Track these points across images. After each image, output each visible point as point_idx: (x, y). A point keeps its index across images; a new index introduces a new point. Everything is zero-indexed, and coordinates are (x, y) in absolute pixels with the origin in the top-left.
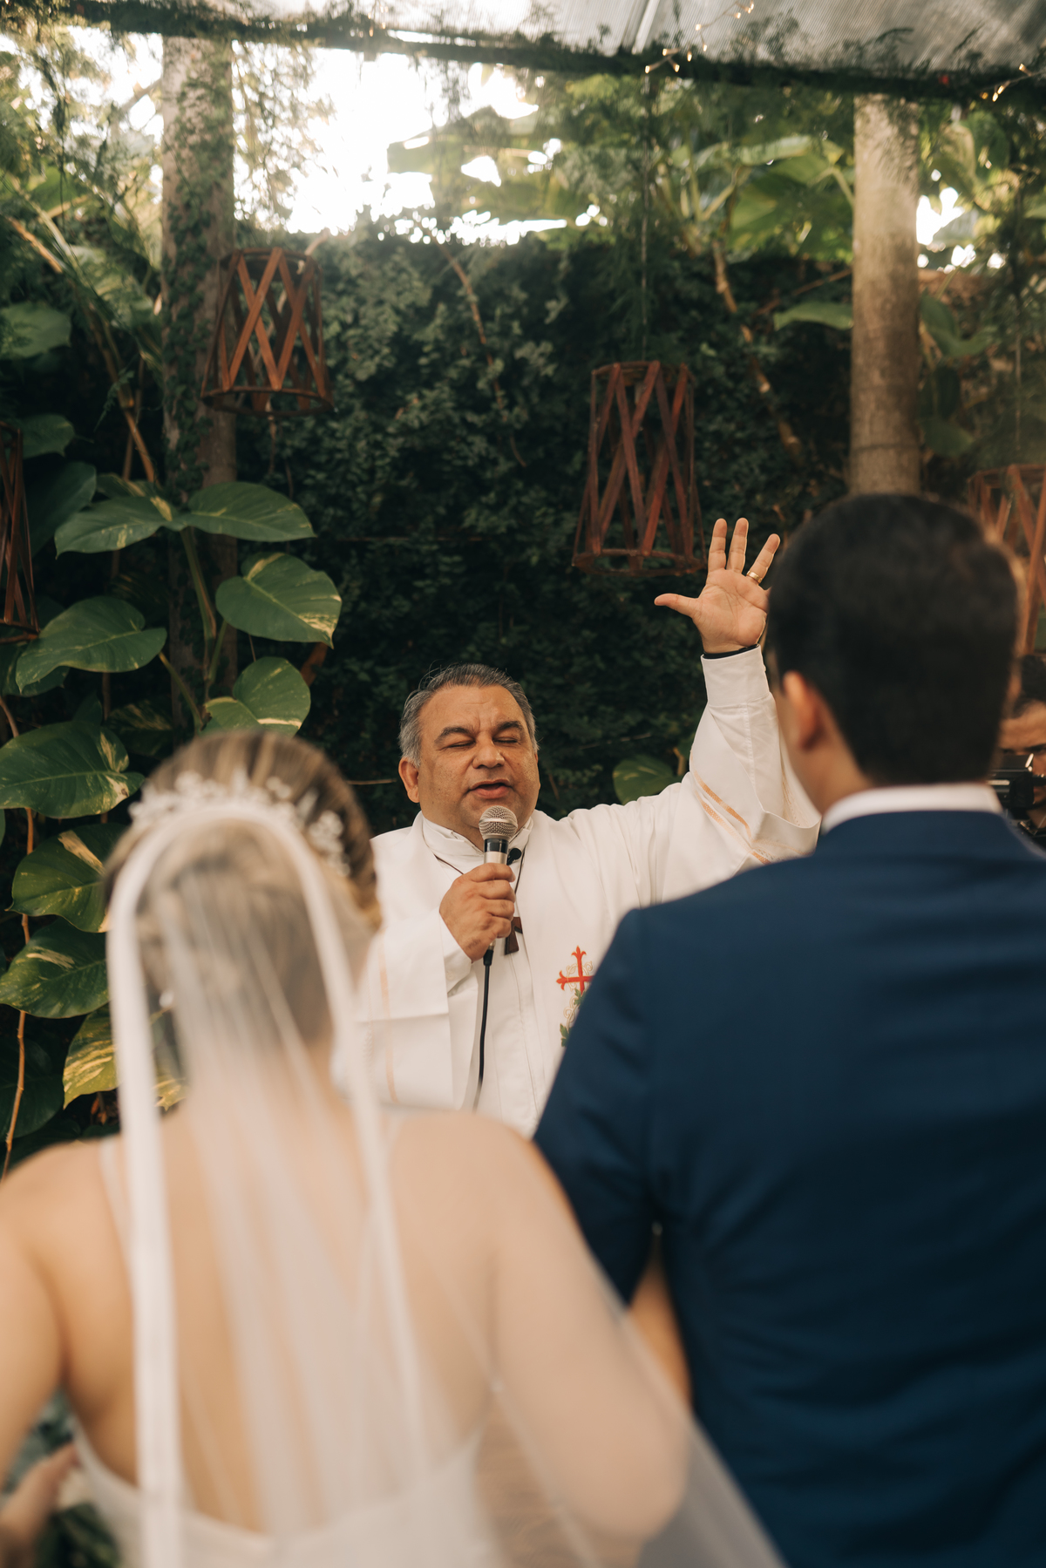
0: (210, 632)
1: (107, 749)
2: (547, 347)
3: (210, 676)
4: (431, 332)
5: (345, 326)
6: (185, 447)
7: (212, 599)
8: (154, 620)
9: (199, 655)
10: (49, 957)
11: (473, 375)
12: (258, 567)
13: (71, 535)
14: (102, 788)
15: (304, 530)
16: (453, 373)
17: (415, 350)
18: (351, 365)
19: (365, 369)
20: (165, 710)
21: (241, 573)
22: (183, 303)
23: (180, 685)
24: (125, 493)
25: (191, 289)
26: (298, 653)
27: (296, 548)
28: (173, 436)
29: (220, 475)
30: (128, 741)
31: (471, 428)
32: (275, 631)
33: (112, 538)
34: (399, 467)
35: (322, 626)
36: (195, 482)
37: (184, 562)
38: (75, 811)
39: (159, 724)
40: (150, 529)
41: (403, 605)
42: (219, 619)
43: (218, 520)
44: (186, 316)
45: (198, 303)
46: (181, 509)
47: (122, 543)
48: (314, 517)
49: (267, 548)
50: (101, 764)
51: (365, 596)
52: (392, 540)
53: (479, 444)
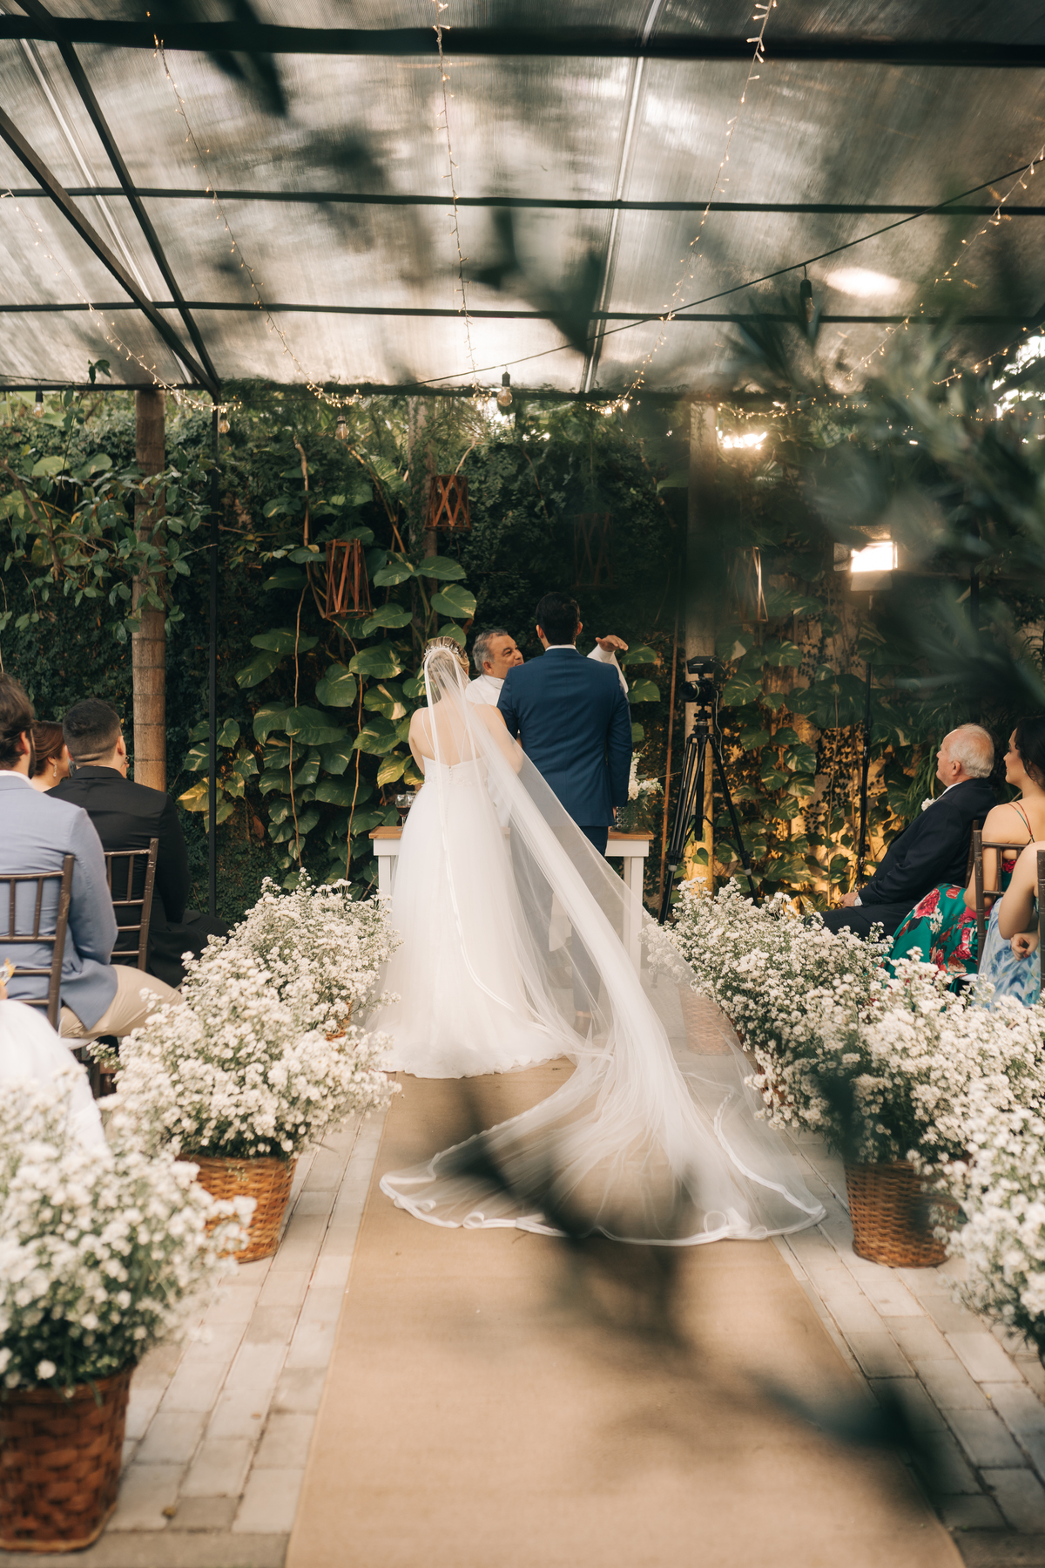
0: (427, 613)
1: (393, 656)
2: (563, 494)
3: (427, 630)
4: (516, 486)
5: (481, 482)
6: (417, 542)
7: (429, 600)
8: (408, 610)
9: (423, 622)
10: (371, 733)
11: (534, 504)
12: (446, 589)
13: (379, 580)
14: (392, 670)
15: (463, 575)
16: (526, 503)
17: (511, 493)
18: (484, 499)
19: (489, 503)
20: (410, 644)
21: (439, 592)
22: (417, 487)
23: (416, 633)
24: (395, 560)
25: (419, 482)
26: (461, 622)
27: (460, 582)
28: (413, 538)
29: (431, 553)
30: (399, 654)
31: (533, 524)
32: (453, 614)
33: (393, 580)
34: (503, 541)
35: (470, 611)
36: (421, 556)
37: (418, 586)
38: (383, 677)
39: (407, 649)
40: (407, 576)
41: (506, 600)
42: (431, 608)
43: (431, 572)
44: (418, 492)
45: (421, 488)
46: (417, 567)
47: (397, 582)
48: (466, 567)
49: (449, 582)
50: (390, 661)
51: (490, 597)
52: (500, 573)
53: (537, 532)
